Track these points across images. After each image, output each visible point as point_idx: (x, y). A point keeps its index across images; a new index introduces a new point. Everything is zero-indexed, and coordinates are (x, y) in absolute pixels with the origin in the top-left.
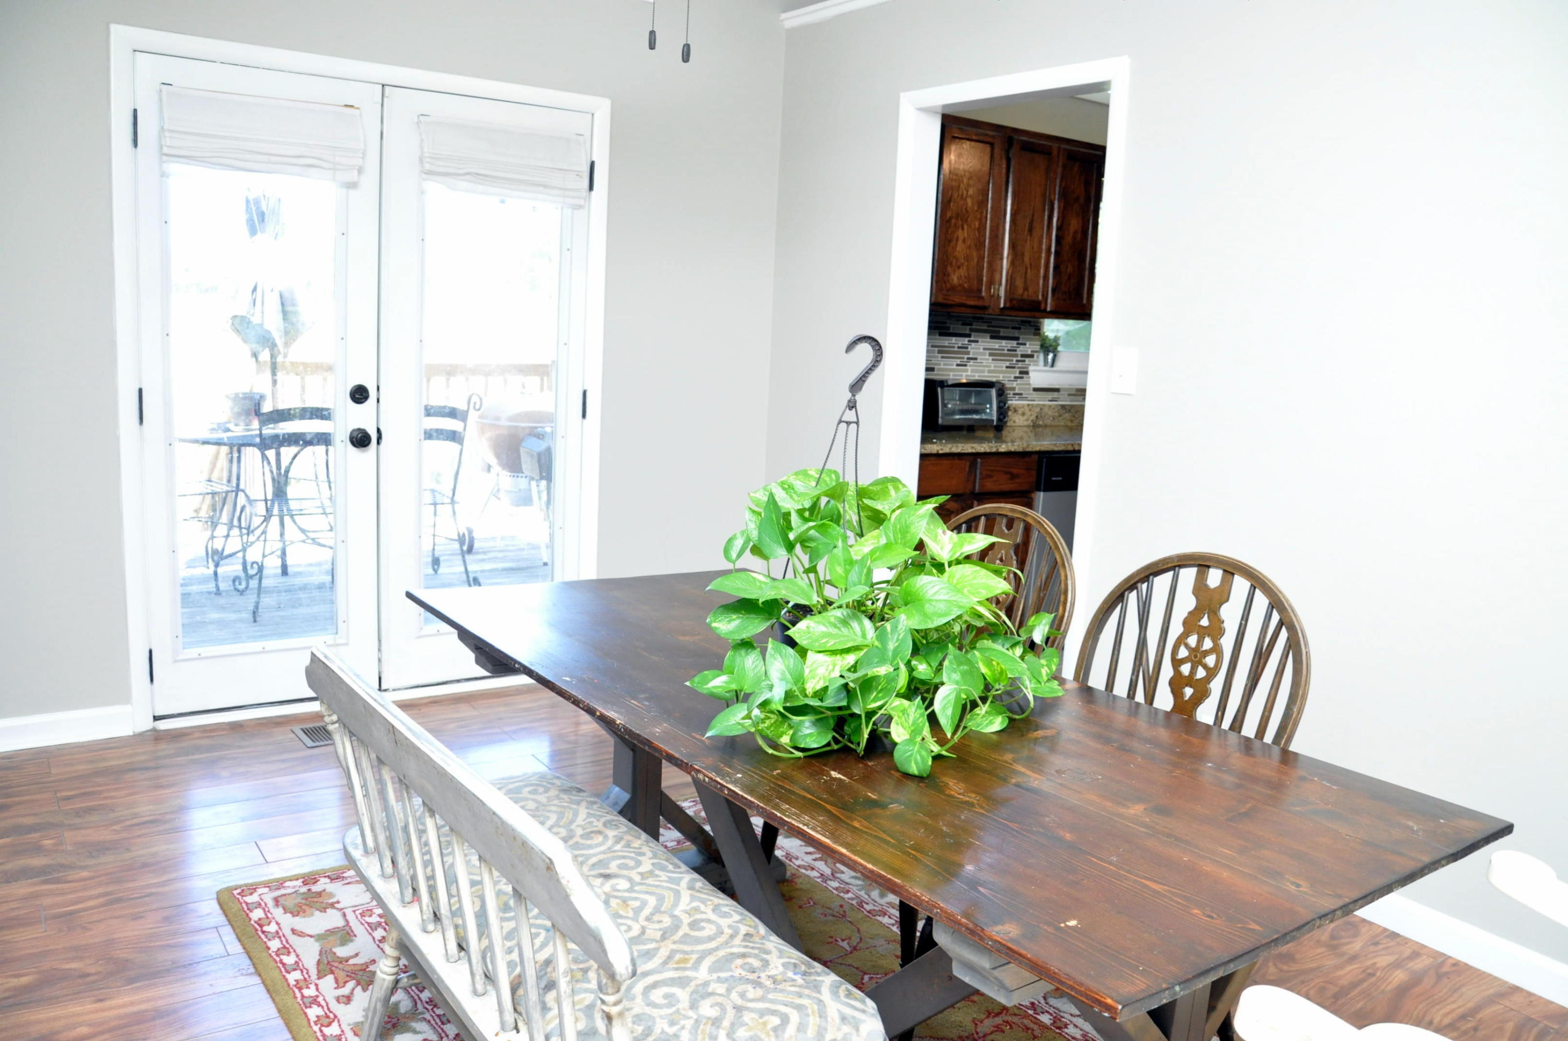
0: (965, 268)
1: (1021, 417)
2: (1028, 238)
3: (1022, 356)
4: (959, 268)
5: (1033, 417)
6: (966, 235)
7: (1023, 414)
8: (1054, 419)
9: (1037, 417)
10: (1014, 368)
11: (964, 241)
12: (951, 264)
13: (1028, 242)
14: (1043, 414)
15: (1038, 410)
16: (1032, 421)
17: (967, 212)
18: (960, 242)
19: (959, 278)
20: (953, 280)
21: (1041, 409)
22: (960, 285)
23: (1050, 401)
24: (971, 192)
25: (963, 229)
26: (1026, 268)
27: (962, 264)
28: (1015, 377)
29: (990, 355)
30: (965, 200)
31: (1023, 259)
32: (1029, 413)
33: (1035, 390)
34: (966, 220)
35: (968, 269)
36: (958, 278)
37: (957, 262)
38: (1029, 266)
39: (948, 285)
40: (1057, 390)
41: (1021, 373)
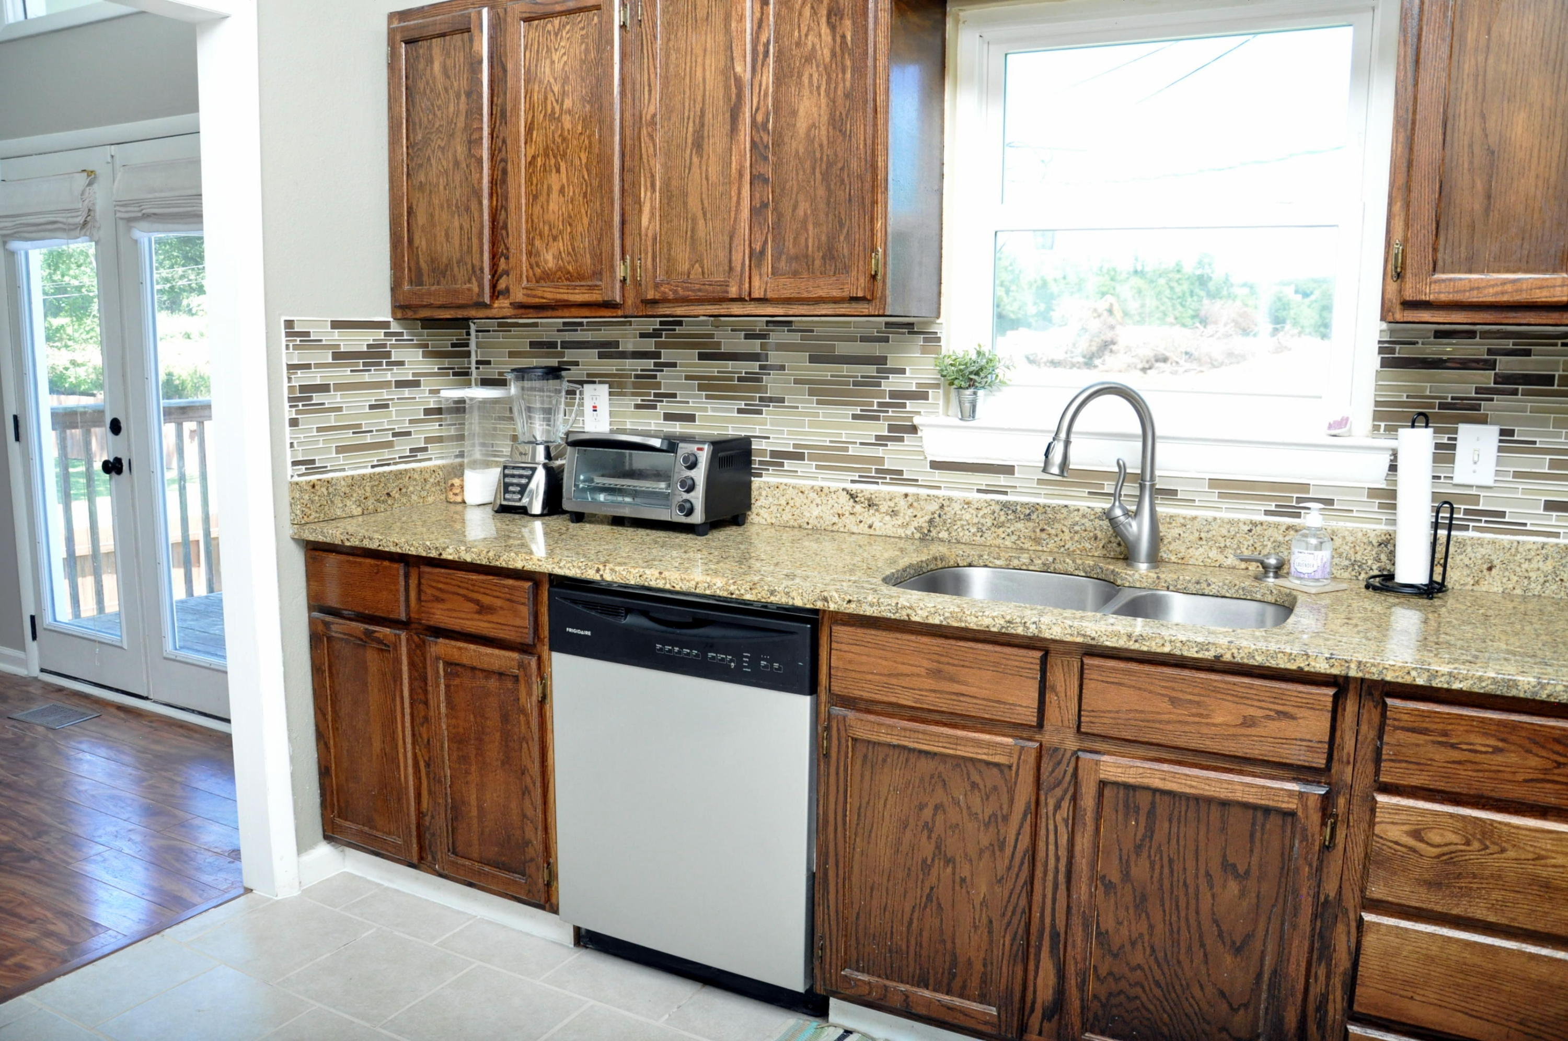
0: (566, 237)
1: (888, 518)
2: (695, 160)
3: (893, 394)
4: (555, 239)
5: (922, 521)
6: (565, 181)
7: (894, 513)
8: (980, 530)
9: (931, 521)
10: (877, 418)
11: (562, 191)
12: (541, 235)
13: (695, 169)
14: (948, 517)
15: (935, 507)
16: (919, 529)
17: (564, 140)
18: (555, 195)
19: (558, 257)
20: (546, 262)
21: (942, 507)
22: (560, 269)
23: (979, 491)
24: (568, 103)
25: (558, 171)
26: (694, 220)
27: (561, 232)
28: (878, 438)
29: (812, 393)
30: (559, 120)
31: (685, 204)
32: (910, 512)
33: (935, 465)
34: (564, 156)
35: (572, 238)
36: (554, 257)
37: (550, 230)
38: (700, 214)
39: (538, 271)
40: (1008, 470)
41: (891, 428)
